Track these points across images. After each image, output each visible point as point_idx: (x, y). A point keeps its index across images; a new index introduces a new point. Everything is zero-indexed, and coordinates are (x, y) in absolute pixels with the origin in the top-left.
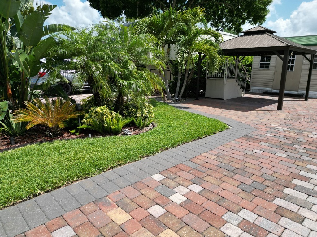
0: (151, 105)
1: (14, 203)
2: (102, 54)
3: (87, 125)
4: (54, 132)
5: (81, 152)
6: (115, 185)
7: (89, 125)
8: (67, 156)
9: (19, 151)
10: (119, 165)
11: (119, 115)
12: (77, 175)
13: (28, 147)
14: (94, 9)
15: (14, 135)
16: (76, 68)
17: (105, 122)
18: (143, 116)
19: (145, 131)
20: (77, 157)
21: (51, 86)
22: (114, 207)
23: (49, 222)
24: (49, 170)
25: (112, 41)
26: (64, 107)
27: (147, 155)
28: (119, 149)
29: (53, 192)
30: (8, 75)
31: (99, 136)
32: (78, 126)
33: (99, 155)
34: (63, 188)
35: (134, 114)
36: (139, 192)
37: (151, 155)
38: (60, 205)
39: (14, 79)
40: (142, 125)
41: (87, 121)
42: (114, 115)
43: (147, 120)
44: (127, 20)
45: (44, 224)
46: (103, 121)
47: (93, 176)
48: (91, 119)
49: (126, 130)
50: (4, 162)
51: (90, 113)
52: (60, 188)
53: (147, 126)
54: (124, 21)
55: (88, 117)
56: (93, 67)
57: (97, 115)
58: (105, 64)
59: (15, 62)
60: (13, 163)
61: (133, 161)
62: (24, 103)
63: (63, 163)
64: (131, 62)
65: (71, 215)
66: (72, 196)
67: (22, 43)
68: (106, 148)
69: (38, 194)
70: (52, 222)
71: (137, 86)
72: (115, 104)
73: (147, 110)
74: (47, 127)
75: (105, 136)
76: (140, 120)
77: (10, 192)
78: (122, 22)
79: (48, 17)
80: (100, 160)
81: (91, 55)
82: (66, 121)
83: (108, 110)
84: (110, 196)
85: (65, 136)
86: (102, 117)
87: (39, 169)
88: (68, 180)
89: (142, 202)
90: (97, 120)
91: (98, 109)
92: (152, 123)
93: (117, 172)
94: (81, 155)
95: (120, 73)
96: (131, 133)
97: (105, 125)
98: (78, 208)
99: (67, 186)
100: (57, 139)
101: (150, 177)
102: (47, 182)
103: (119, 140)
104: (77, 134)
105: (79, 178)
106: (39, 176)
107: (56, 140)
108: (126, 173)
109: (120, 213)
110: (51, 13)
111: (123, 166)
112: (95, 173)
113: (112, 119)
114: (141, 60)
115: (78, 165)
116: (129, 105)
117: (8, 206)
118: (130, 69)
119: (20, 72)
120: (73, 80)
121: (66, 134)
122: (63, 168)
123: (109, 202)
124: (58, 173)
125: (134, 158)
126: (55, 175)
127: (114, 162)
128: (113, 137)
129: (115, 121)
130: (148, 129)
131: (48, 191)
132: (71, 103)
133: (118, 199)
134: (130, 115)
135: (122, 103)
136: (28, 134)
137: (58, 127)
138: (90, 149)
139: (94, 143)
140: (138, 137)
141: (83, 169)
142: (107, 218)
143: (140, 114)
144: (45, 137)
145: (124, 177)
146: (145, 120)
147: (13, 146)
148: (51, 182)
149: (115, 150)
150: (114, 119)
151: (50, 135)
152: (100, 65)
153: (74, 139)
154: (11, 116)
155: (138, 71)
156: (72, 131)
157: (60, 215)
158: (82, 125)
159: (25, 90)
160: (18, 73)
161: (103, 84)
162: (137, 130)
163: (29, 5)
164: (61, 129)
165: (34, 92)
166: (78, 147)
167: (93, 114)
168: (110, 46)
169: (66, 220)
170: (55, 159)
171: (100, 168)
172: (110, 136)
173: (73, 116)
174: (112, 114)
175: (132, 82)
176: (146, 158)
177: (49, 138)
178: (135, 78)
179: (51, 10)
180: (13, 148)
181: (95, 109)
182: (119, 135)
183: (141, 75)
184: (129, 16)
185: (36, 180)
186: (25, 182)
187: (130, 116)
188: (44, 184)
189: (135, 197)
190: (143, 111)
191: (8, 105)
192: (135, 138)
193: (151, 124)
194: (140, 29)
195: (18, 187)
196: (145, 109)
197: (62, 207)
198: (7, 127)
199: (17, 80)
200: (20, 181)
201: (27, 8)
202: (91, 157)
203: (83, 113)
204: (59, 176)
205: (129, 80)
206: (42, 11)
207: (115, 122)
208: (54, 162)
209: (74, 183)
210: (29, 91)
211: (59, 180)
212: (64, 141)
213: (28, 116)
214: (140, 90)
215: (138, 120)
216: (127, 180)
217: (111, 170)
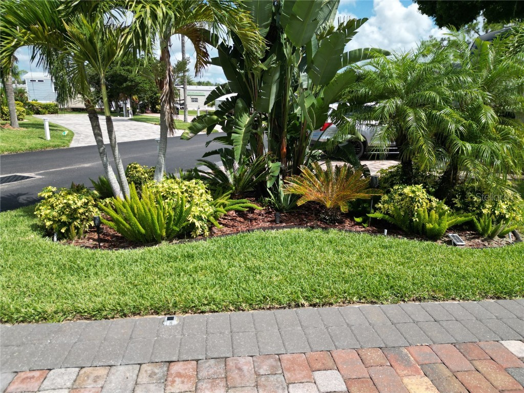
0: (518, 196)
1: (271, 306)
2: (433, 94)
3: (384, 213)
4: (331, 215)
5: (368, 257)
6: (422, 332)
7: (387, 214)
8: (347, 258)
9: (283, 234)
10: (434, 299)
11: (445, 205)
12: (358, 294)
13: (295, 231)
14: (425, 15)
15: (280, 210)
16: (381, 118)
17: (416, 213)
18: (495, 213)
19: (495, 245)
20: (361, 263)
21: (337, 145)
22: (417, 372)
23: (312, 353)
24: (319, 273)
25: (454, 71)
26: (352, 180)
27: (496, 294)
28: (437, 269)
29: (321, 309)
30: (286, 127)
31: (401, 237)
32: (369, 213)
33: (399, 269)
34: (335, 307)
35: (476, 208)
36: (471, 363)
37: (505, 298)
38: (329, 333)
39: (293, 132)
40: (489, 232)
41: (385, 207)
42: (434, 204)
43: (503, 224)
44: (485, 28)
45: (304, 353)
46: (412, 212)
47: (384, 302)
48: (392, 205)
49: (453, 236)
50: (265, 245)
51: (392, 194)
52: (331, 305)
53: (502, 236)
54: (479, 29)
55: (386, 200)
56: (411, 117)
57: (402, 200)
58: (434, 112)
59: (297, 108)
60: (275, 249)
61: (463, 299)
62: (300, 167)
63: (339, 267)
64: (488, 107)
65: (344, 355)
66: (348, 325)
67: (310, 81)
68: (413, 260)
69: (302, 304)
70: (316, 355)
71: (494, 154)
72: (437, 184)
73: (507, 204)
74: (323, 206)
75: (411, 239)
76: (487, 221)
77: (268, 289)
78: (476, 32)
79: (351, 39)
80: (400, 278)
81: (411, 95)
82: (351, 202)
83: (424, 194)
84: (411, 349)
85: (346, 225)
86: (411, 204)
87: (307, 268)
88: (344, 298)
89: (476, 387)
90: (402, 207)
91: (407, 190)
92: (513, 232)
93: (428, 310)
94: (368, 262)
95: (461, 128)
96: (464, 243)
97: (415, 219)
98: (354, 349)
99: (341, 306)
100: (335, 227)
101: (498, 341)
102: (315, 291)
103: (438, 251)
104: (365, 225)
105: (360, 299)
106: (305, 278)
107: (332, 229)
108: (445, 318)
109: (427, 389)
110: (356, 32)
111: (441, 302)
112: (388, 299)
113: (429, 210)
114: (509, 105)
115: (361, 277)
116: (467, 189)
117: (264, 309)
118: (483, 121)
119: (300, 123)
120: (373, 138)
121: (348, 223)
122: (339, 276)
123: (409, 360)
124: (331, 281)
125: (467, 294)
126: (327, 283)
127: (424, 291)
128: (426, 243)
129: (434, 215)
130: (504, 242)
131: (314, 305)
132: (362, 175)
133: (427, 362)
134: (466, 207)
135: (454, 184)
136: (297, 211)
137: (338, 208)
138: (384, 255)
139: (391, 247)
140: (478, 253)
141: (369, 286)
142: (402, 387)
143: (489, 209)
144: (318, 220)
145: (441, 322)
146: (498, 222)
147: (278, 225)
148: (320, 292)
149: (428, 268)
150: (433, 212)
151: (325, 218)
152: (423, 115)
153: (359, 232)
154: (281, 182)
155: (500, 126)
156: (358, 220)
157: (328, 350)
158: (375, 211)
159: (303, 149)
160: (298, 124)
161: (423, 147)
162: (477, 240)
163: (328, 24)
164: (342, 214)
165: (313, 152)
166: (365, 248)
167: (397, 197)
168: (449, 79)
169: (336, 360)
170: (328, 259)
171: (398, 293)
172: (421, 240)
173: (362, 195)
174: (430, 201)
175: (483, 147)
176: (492, 301)
177: (323, 224)
178: (491, 138)
179: (358, 26)
180: (278, 228)
181: (401, 188)
182: (439, 241)
183: (506, 134)
184: (492, 19)
185: (300, 282)
186: (287, 281)
187: (466, 210)
188: (311, 293)
189: (460, 369)
190: (496, 204)
191: (279, 168)
192: (472, 254)
193: (511, 234)
194: (517, 42)
195: (278, 286)
196: (503, 201)
197: (331, 337)
198: (275, 197)
199: (295, 135)
200: (281, 277)
201: (324, 28)
202: (384, 270)
203: (381, 193)
204: (332, 287)
205: (476, 143)
206: (344, 30)
207: (434, 217)
208: (327, 263)
209: (351, 305)
210: (307, 150)
211: (332, 294)
212: (344, 232)
213: (301, 187)
214: (498, 162)
215: (482, 221)
216: (448, 332)
217: (417, 303)
